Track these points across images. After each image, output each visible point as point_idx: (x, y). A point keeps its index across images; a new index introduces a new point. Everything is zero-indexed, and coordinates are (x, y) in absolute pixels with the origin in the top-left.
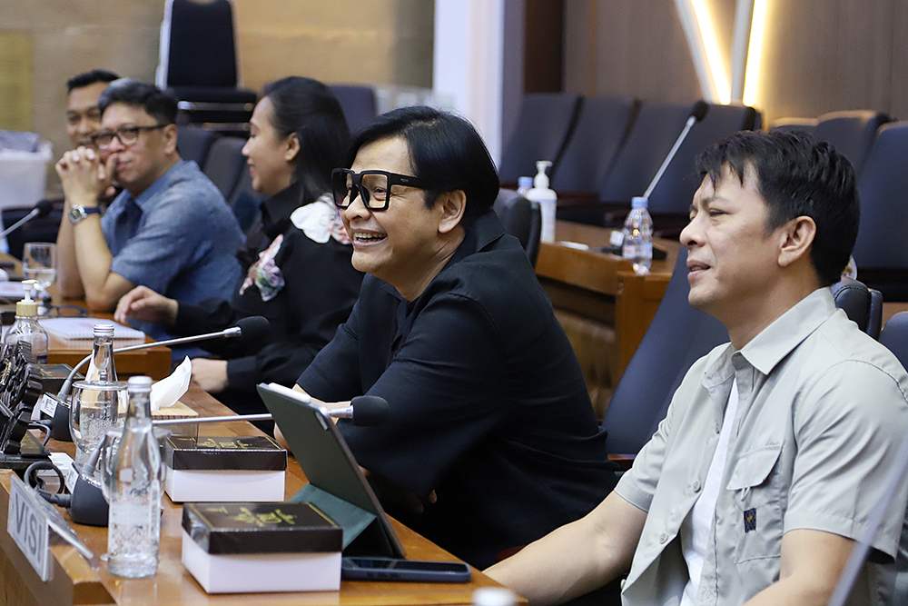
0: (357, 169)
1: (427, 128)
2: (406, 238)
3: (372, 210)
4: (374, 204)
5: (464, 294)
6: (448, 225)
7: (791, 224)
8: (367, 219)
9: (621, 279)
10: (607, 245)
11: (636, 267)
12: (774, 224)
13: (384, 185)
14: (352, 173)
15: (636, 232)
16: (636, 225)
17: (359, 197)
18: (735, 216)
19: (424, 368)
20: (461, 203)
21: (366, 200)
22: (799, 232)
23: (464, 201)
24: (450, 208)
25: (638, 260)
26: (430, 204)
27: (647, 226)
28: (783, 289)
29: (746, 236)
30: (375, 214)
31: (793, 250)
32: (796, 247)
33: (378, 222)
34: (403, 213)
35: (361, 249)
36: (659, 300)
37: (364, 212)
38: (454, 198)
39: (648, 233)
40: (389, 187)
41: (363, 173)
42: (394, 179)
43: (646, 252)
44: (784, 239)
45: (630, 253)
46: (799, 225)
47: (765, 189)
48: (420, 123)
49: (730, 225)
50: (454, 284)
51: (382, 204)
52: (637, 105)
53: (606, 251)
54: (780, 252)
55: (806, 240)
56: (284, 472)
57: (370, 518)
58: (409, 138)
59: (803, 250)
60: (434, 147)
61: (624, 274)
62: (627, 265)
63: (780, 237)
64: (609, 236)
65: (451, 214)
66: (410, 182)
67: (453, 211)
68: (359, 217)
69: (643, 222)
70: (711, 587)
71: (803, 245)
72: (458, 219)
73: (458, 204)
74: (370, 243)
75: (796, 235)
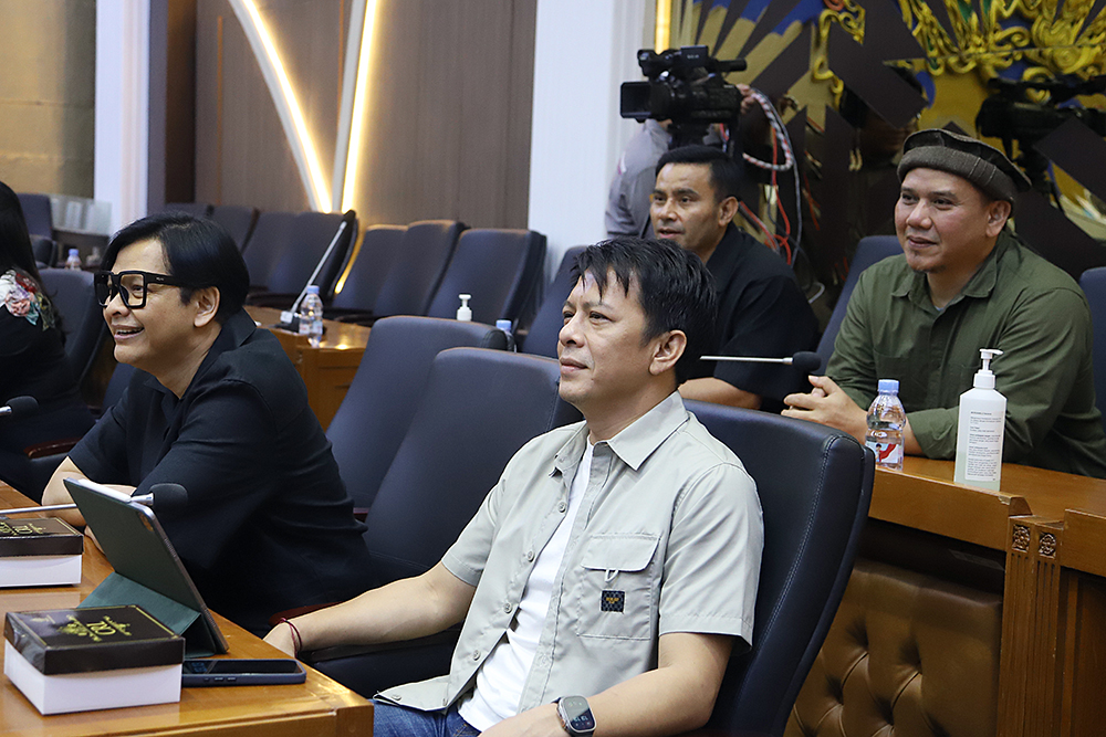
0: (116, 270)
1: (181, 231)
2: (164, 331)
3: (131, 308)
4: (133, 301)
5: (237, 378)
6: (203, 319)
7: (665, 336)
8: (126, 316)
9: (300, 352)
10: (279, 323)
11: (310, 341)
12: (651, 334)
13: (142, 283)
14: (112, 274)
15: (311, 313)
16: (311, 308)
17: (119, 295)
18: (618, 324)
19: (206, 448)
20: (215, 299)
21: (125, 299)
22: (670, 344)
23: (218, 297)
24: (204, 304)
25: (312, 335)
26: (186, 300)
27: (319, 308)
28: (649, 393)
29: (624, 344)
30: (134, 311)
31: (664, 361)
32: (668, 358)
33: (135, 317)
34: (161, 311)
35: (122, 342)
36: (356, 368)
37: (123, 309)
38: (208, 294)
39: (320, 314)
40: (145, 284)
41: (122, 273)
42: (149, 277)
43: (317, 328)
44: (657, 350)
45: (304, 330)
46: (672, 338)
47: (646, 302)
48: (174, 226)
49: (614, 331)
50: (226, 371)
51: (140, 302)
52: (257, 214)
53: (278, 327)
54: (652, 361)
55: (677, 352)
56: (80, 556)
57: (194, 616)
58: (164, 240)
59: (674, 362)
60: (187, 250)
61: (303, 347)
62: (304, 340)
63: (654, 348)
64: (280, 315)
65: (206, 309)
66: (167, 281)
67: (208, 307)
68: (118, 313)
69: (316, 305)
70: (548, 653)
71: (674, 357)
72: (213, 314)
73: (212, 299)
74: (129, 336)
75: (667, 346)
